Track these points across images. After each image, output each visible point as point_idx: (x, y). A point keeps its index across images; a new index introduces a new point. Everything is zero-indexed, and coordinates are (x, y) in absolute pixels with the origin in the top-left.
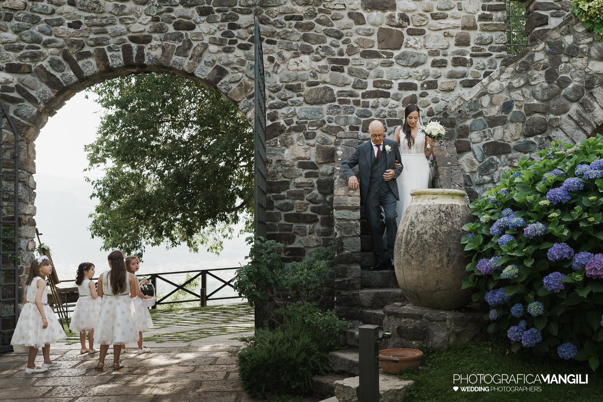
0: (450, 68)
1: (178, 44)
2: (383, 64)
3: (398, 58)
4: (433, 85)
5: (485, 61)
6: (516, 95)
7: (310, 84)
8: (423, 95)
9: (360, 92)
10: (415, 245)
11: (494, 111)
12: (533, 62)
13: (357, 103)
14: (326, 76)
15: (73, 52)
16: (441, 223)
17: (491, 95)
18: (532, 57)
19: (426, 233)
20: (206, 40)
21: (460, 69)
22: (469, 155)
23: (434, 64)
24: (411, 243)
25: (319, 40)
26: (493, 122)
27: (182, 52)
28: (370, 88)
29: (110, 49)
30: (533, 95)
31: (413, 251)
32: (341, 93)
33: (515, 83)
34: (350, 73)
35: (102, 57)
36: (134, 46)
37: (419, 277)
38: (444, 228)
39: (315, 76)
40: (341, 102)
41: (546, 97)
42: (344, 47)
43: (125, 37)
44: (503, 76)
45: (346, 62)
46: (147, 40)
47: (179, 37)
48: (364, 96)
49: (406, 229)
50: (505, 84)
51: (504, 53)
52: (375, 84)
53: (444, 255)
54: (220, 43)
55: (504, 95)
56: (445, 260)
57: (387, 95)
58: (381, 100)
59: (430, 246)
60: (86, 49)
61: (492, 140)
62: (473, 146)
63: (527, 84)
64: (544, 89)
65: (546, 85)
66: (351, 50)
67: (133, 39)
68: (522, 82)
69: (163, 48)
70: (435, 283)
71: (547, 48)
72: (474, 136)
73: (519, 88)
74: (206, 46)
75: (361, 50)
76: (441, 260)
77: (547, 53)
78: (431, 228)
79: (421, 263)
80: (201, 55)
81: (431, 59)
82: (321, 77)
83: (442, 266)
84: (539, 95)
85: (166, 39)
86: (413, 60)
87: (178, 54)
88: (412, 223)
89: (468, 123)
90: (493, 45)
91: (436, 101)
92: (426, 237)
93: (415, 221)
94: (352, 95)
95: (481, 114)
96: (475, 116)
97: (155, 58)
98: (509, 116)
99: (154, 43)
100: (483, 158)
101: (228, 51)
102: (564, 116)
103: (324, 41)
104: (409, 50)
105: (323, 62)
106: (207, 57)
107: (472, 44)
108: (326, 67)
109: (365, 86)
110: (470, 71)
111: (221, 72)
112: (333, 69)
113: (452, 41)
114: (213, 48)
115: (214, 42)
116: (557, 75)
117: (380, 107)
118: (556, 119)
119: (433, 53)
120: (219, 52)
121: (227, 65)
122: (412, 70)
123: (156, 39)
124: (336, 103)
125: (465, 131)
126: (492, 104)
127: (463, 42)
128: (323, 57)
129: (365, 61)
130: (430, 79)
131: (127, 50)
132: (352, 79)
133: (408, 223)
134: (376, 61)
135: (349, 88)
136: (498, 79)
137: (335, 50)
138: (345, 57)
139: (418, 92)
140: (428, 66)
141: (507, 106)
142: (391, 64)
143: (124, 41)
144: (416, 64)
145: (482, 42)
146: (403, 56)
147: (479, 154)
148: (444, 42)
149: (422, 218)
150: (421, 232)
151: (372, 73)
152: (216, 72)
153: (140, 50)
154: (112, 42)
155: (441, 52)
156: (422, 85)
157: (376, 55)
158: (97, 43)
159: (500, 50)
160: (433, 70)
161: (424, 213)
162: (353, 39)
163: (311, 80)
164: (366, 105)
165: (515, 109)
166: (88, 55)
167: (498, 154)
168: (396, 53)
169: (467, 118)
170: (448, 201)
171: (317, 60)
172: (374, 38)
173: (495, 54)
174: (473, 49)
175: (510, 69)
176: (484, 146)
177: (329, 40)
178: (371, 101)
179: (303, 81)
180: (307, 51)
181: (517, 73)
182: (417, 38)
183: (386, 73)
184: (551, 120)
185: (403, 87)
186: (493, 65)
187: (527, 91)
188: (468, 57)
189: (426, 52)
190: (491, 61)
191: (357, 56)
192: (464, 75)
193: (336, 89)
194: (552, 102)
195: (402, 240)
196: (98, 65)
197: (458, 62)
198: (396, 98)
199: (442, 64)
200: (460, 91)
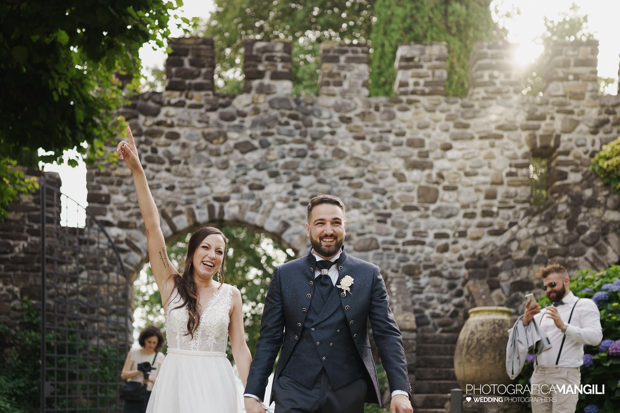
0: (479, 219)
1: (252, 202)
2: (421, 217)
3: (434, 211)
4: (463, 234)
5: (510, 212)
6: (540, 241)
7: (359, 235)
8: (455, 243)
9: (400, 241)
10: (475, 348)
11: (521, 255)
12: (556, 213)
13: (398, 250)
14: (373, 228)
15: (169, 210)
16: (495, 332)
17: (519, 241)
18: (556, 208)
19: (483, 338)
20: (274, 198)
21: (488, 220)
22: (498, 292)
23: (466, 215)
24: (472, 346)
25: (367, 197)
26: (520, 263)
27: (255, 208)
28: (410, 237)
29: (198, 208)
30: (556, 240)
31: (473, 352)
32: (384, 242)
33: (541, 230)
34: (393, 224)
35: (192, 214)
36: (217, 205)
37: (476, 371)
38: (497, 335)
39: (363, 228)
40: (385, 249)
41: (566, 242)
42: (388, 203)
43: (210, 198)
44: (531, 225)
45: (389, 215)
46: (226, 199)
47: (252, 197)
48: (404, 244)
49: (467, 337)
50: (531, 232)
51: (527, 205)
52: (414, 234)
53: (497, 354)
54: (286, 201)
55: (530, 241)
56: (498, 358)
57: (423, 243)
58: (419, 247)
59: (487, 348)
60: (179, 208)
61: (518, 279)
62: (502, 284)
63: (551, 231)
64: (565, 236)
65: (566, 232)
66: (394, 205)
67: (216, 199)
68: (546, 229)
69: (240, 206)
70: (488, 375)
71: (570, 200)
72: (503, 275)
73: (544, 234)
74: (273, 204)
75: (403, 205)
76: (494, 358)
77: (569, 205)
78: (488, 335)
79: (479, 360)
80: (269, 211)
81: (462, 212)
82: (368, 228)
83: (495, 362)
84: (561, 240)
85: (242, 198)
86: (447, 213)
87: (252, 210)
88: (472, 333)
89: (499, 264)
90: (518, 198)
91: (465, 248)
92: (483, 341)
93: (475, 331)
94: (393, 243)
95: (510, 257)
96: (505, 259)
97: (234, 215)
98: (534, 259)
99: (232, 202)
100: (510, 294)
101: (291, 207)
102: (581, 259)
103: (371, 198)
104: (444, 204)
105: (371, 216)
106: (274, 213)
107: (499, 198)
108: (372, 220)
109: (404, 236)
110: (497, 222)
111: (286, 225)
112: (379, 221)
113: (482, 196)
114: (280, 205)
115: (280, 200)
116: (577, 223)
117: (418, 254)
118: (574, 261)
119: (464, 206)
120: (284, 208)
121: (292, 219)
122: (446, 222)
123: (234, 198)
124: (380, 251)
125: (496, 272)
126: (519, 248)
127: (491, 196)
128: (370, 211)
129: (406, 214)
130: (461, 229)
131: (211, 208)
132: (394, 230)
133: (469, 332)
134: (415, 214)
135: (391, 238)
136: (526, 226)
137: (381, 205)
138: (388, 211)
139: (450, 241)
140: (459, 218)
141: (533, 250)
142: (427, 217)
143: (208, 201)
144: (449, 216)
145: (508, 196)
146: (439, 210)
147: (507, 290)
148: (474, 196)
149: (480, 328)
150: (480, 338)
151: (411, 224)
152: (281, 226)
153: (222, 208)
154: (199, 202)
155: (472, 205)
156: (454, 235)
157: (415, 209)
158: (188, 202)
159: (524, 202)
160: (463, 221)
161: (482, 325)
162: (396, 195)
163: (360, 231)
164: (405, 252)
165: (539, 252)
166: (180, 213)
167: (524, 291)
168: (433, 207)
169: (498, 260)
170: (499, 317)
171: (365, 214)
172: (414, 194)
173: (519, 206)
174: (500, 202)
175: (537, 218)
176: (512, 284)
177: (376, 197)
178: (410, 248)
179: (353, 231)
180: (357, 206)
181: (541, 223)
182: (451, 193)
183: (423, 224)
184: (570, 262)
185: (438, 236)
186: (517, 216)
187: (550, 237)
188: (495, 209)
189: (458, 205)
190: (515, 213)
191: (399, 210)
192: (491, 225)
193: (380, 239)
194: (571, 247)
195: (463, 345)
196: (188, 221)
197: (486, 213)
198: (431, 245)
199: (471, 216)
200: (487, 239)
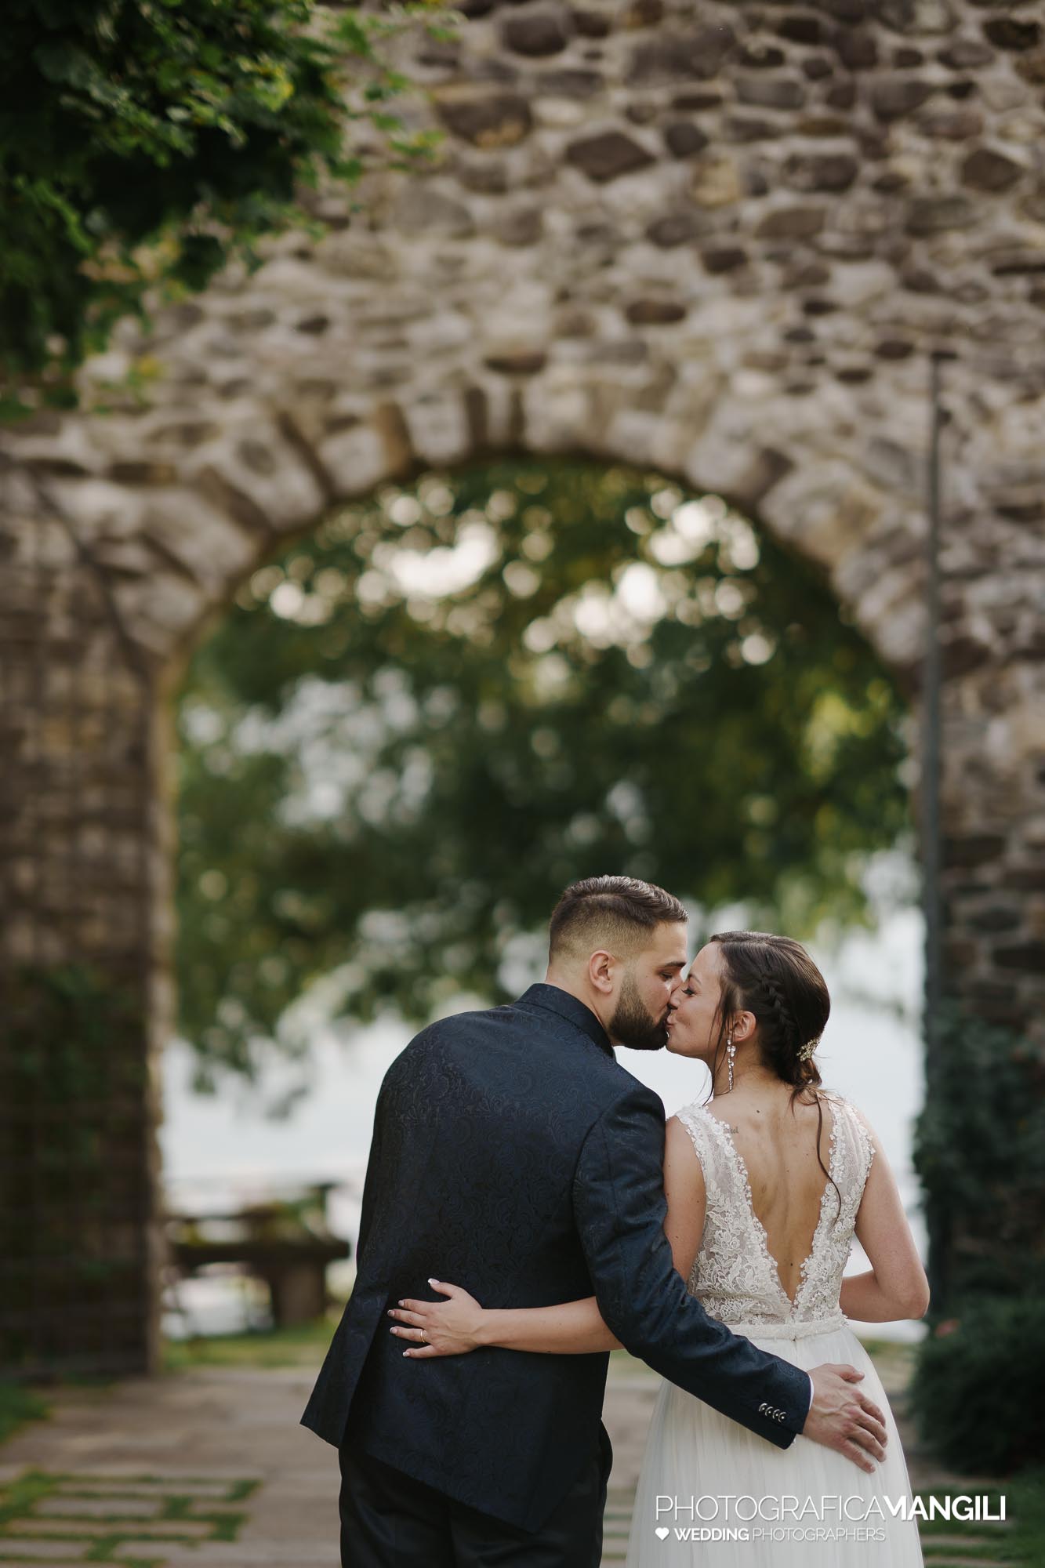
1: (636, 377)
15: (308, 414)
20: (727, 355)
27: (651, 400)
29: (422, 401)
35: (397, 427)
36: (497, 389)
43: (469, 361)
46: (535, 365)
47: (636, 353)
54: (773, 365)
60: (346, 403)
67: (499, 365)
69: (592, 393)
74: (723, 380)
80: (708, 411)
85: (597, 359)
99: (557, 374)
101: (799, 390)
106: (729, 417)
111: (776, 465)
114: (749, 384)
115: (754, 362)
120: (768, 397)
121: (799, 439)
123: (564, 361)
131: (475, 402)
143: (461, 373)
152: (758, 467)
153: (516, 401)
154: (426, 377)
158: (385, 380)
166: (349, 422)
